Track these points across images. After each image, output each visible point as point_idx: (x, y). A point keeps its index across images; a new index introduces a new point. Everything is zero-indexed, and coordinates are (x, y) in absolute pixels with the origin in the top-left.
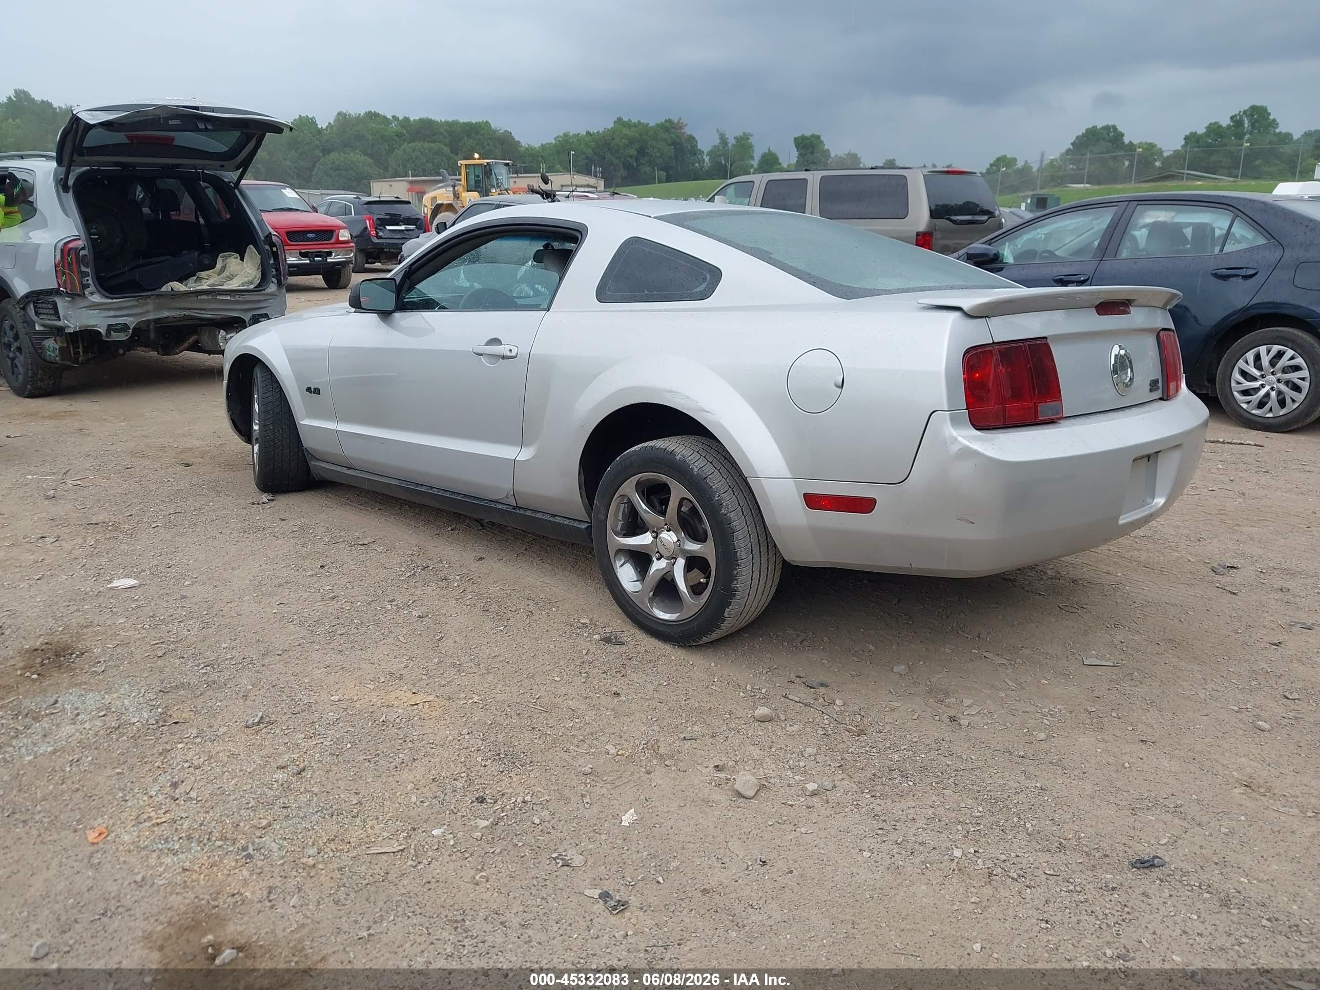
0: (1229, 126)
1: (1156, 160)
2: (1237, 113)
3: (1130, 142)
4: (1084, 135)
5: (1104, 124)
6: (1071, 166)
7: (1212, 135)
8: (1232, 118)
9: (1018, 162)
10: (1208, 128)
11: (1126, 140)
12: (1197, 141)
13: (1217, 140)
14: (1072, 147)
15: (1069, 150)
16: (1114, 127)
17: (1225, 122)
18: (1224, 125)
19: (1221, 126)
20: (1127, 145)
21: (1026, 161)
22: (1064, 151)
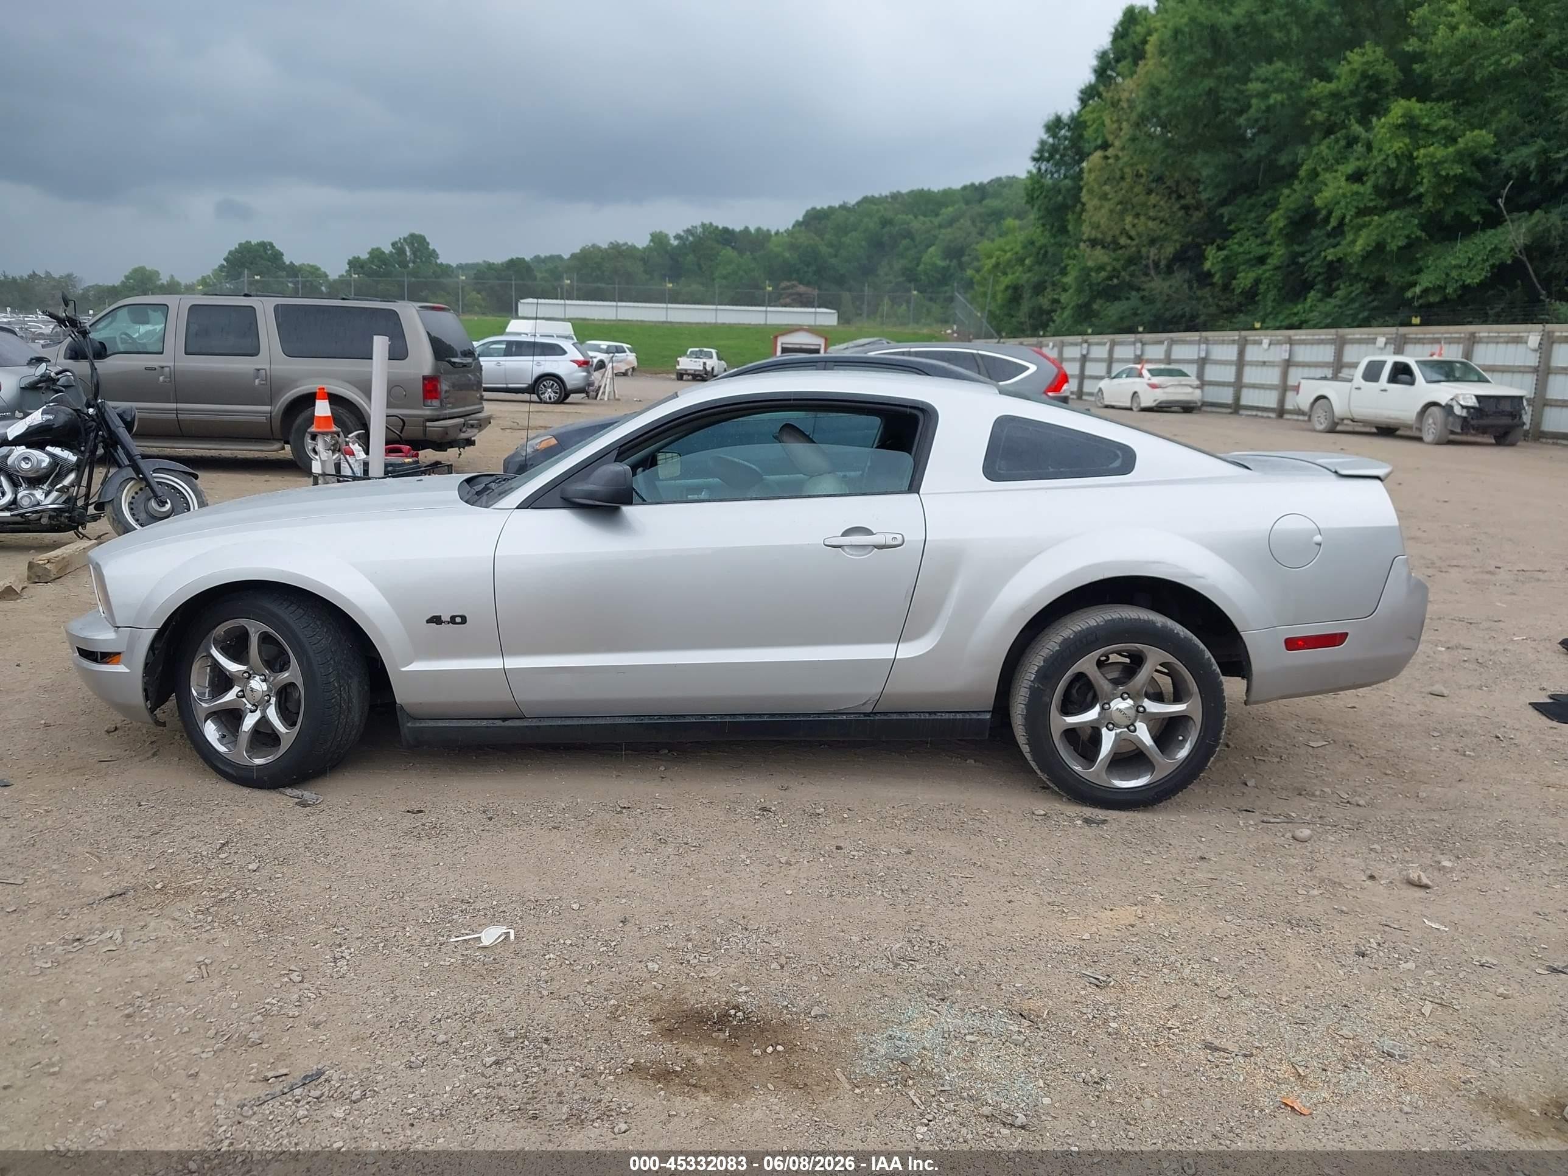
0: (391, 252)
1: (321, 285)
2: (397, 239)
3: (291, 262)
4: (237, 251)
5: (259, 240)
6: (228, 285)
7: (376, 261)
8: (393, 245)
9: (161, 277)
10: (370, 253)
11: (287, 260)
12: (362, 267)
13: (381, 267)
14: (225, 263)
15: (222, 267)
16: (271, 244)
17: (387, 249)
18: (387, 252)
19: (383, 252)
20: (288, 266)
21: (172, 276)
22: (216, 267)
